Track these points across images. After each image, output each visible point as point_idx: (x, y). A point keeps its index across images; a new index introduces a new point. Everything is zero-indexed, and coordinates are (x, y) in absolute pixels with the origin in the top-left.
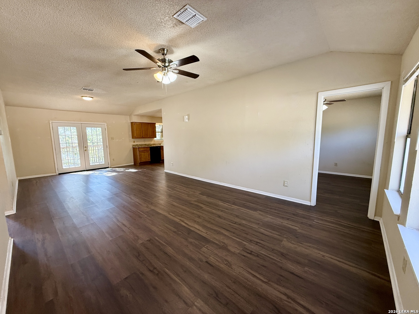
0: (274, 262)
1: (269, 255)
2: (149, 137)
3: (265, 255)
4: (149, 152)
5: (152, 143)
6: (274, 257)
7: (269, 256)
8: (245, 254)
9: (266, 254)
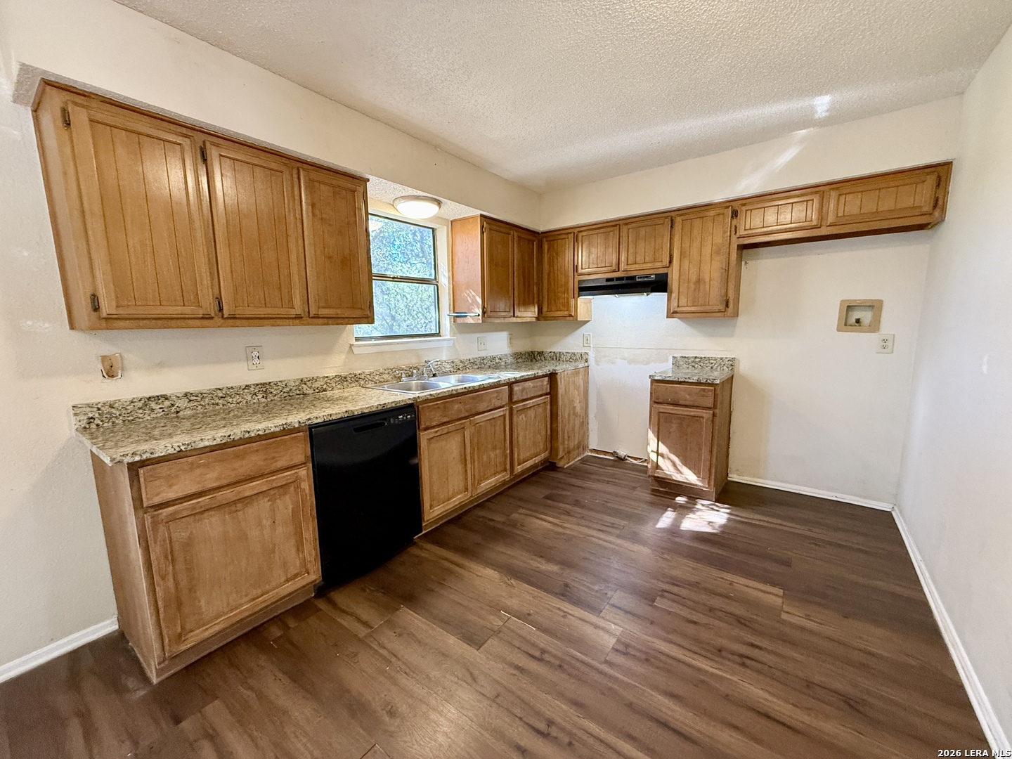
2: (298, 317)
4: (307, 486)
5: (331, 374)
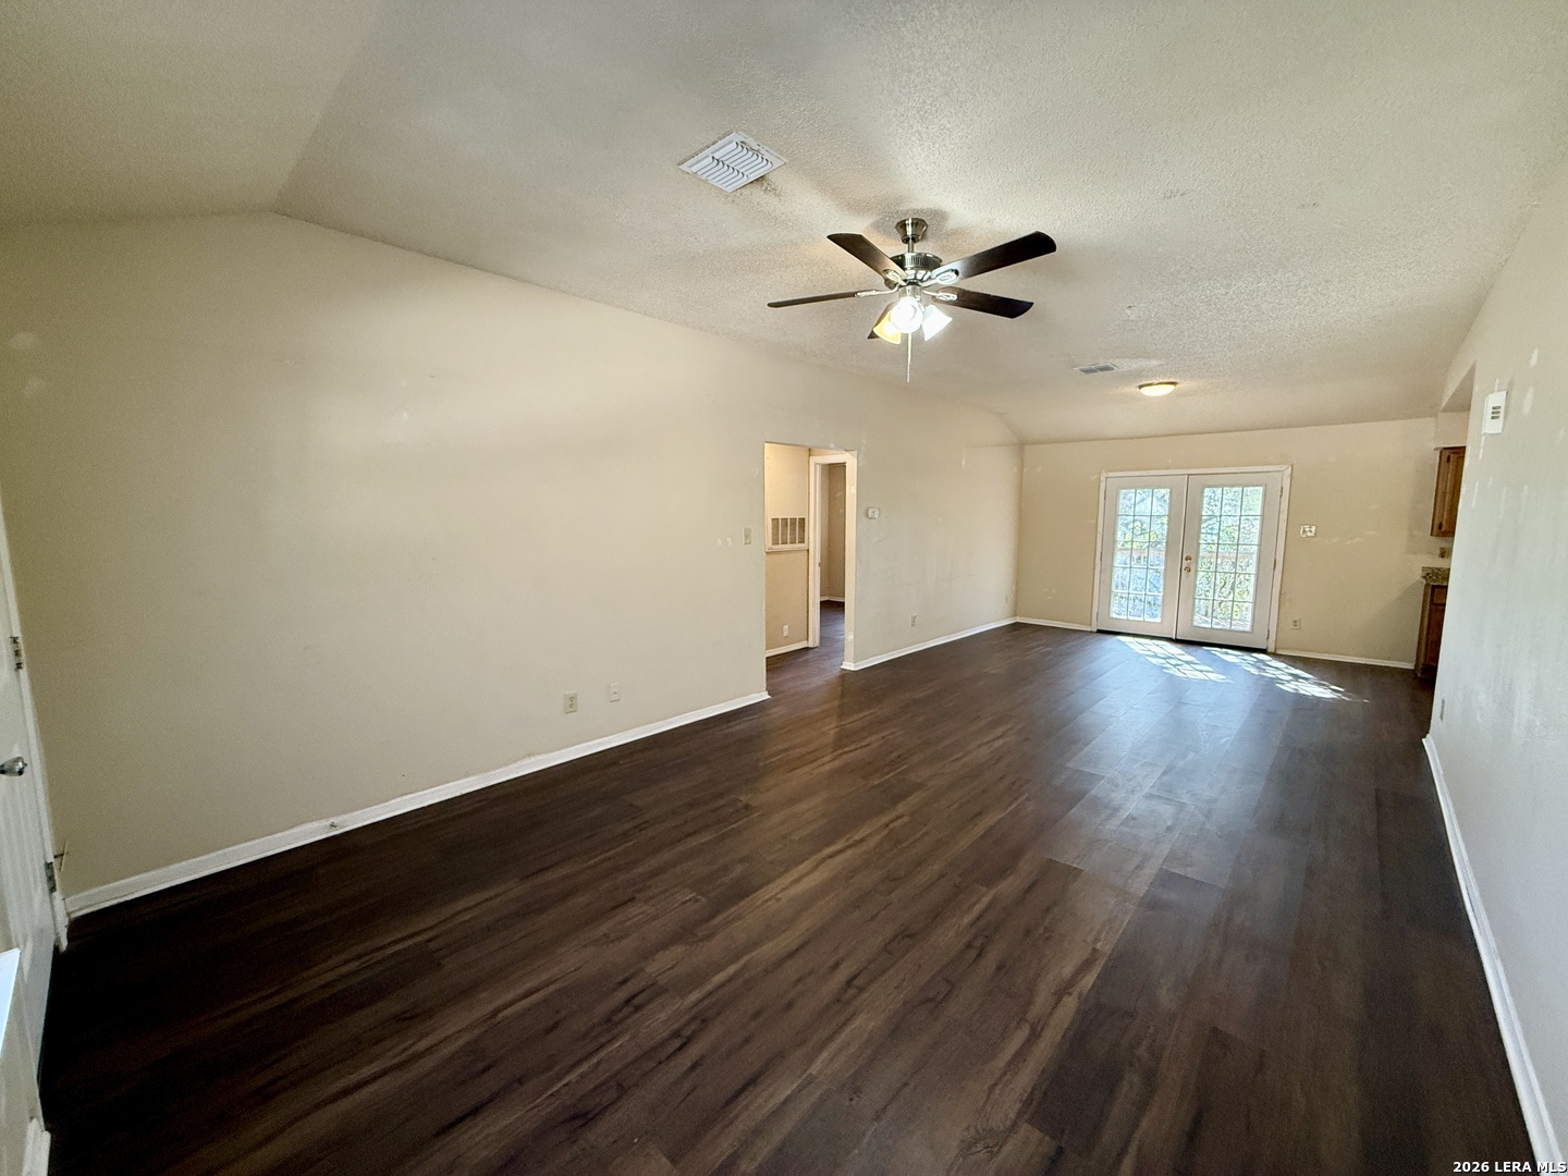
0: (556, 1069)
1: (599, 1063)
3: (602, 1046)
6: (582, 1076)
7: (594, 1060)
8: (631, 988)
9: (602, 1054)
